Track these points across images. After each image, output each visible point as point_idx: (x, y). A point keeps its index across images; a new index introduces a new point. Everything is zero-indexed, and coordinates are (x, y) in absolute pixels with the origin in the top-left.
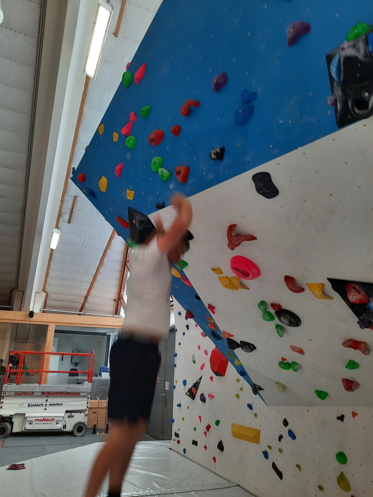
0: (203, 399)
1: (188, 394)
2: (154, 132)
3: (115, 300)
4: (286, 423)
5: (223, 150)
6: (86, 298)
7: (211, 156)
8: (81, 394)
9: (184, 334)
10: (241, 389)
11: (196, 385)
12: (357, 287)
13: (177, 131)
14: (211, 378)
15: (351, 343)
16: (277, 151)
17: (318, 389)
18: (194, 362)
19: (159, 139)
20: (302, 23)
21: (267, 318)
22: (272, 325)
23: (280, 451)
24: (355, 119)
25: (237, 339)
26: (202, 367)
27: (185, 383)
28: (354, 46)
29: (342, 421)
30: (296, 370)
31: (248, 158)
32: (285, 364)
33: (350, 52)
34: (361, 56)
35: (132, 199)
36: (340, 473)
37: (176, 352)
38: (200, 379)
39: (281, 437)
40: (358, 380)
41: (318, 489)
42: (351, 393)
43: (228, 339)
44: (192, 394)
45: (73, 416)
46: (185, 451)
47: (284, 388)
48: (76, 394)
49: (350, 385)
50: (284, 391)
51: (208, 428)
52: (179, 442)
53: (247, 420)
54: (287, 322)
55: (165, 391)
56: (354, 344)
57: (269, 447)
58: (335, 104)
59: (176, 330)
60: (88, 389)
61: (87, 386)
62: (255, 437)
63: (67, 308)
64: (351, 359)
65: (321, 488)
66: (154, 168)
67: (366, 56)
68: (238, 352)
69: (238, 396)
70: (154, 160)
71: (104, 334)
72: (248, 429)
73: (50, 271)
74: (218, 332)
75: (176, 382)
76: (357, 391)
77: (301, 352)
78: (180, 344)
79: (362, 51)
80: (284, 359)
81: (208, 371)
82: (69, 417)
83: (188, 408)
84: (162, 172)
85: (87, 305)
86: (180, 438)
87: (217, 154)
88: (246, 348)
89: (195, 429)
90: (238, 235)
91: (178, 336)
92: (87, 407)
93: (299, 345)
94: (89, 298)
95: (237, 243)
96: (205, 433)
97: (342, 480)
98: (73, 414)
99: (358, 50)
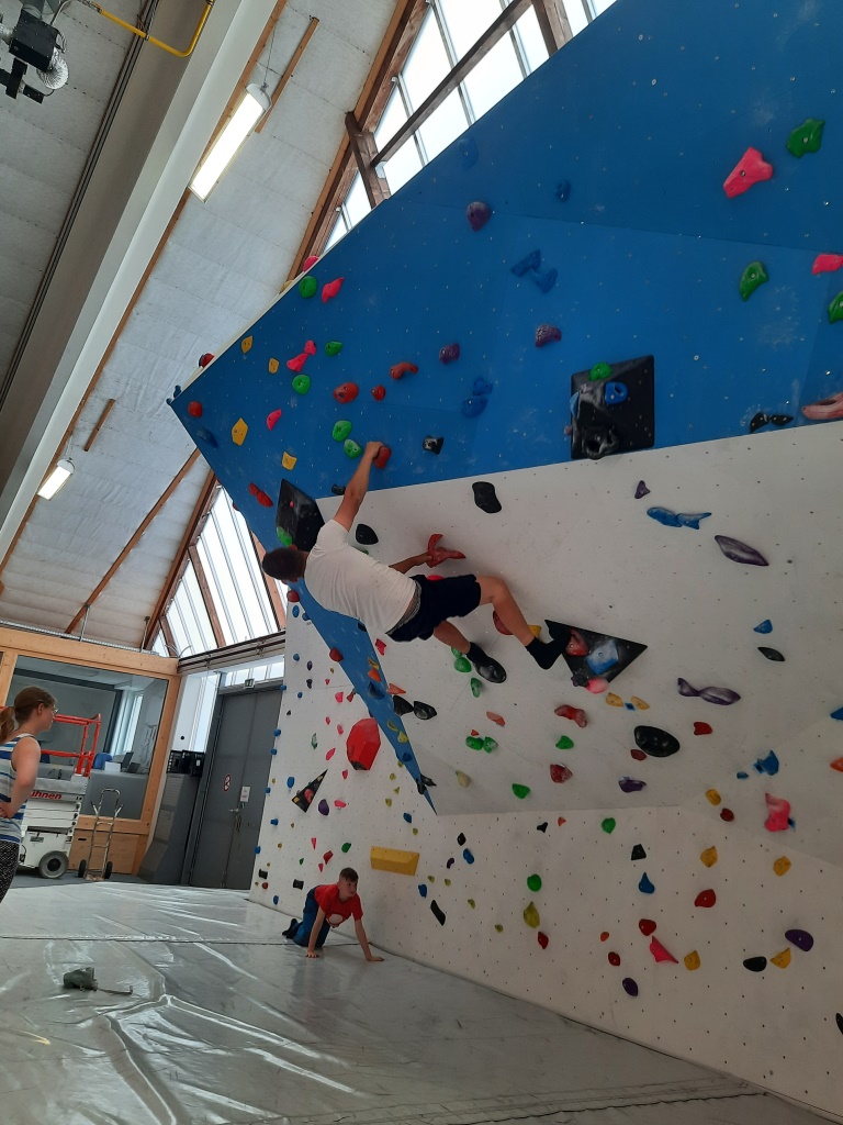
0: (324, 809)
1: (297, 800)
2: (345, 385)
3: (147, 619)
4: (462, 839)
5: (441, 441)
6: (86, 606)
7: (424, 445)
8: (64, 797)
9: (300, 695)
10: (397, 790)
11: (314, 786)
12: (578, 636)
13: (380, 395)
14: (345, 774)
15: (565, 710)
16: (505, 463)
17: (517, 783)
18: (315, 746)
19: (351, 396)
20: (553, 329)
21: (462, 667)
22: (466, 677)
23: (447, 882)
24: (584, 456)
25: (410, 698)
26: (330, 755)
27: (291, 782)
28: (592, 392)
29: (544, 831)
30: (489, 750)
31: (472, 461)
32: (477, 742)
33: (587, 397)
34: (596, 404)
35: (291, 468)
36: (528, 904)
37: (278, 728)
38: (323, 775)
39: (451, 862)
40: (571, 767)
41: (495, 929)
42: (559, 784)
43: (396, 698)
44: (303, 801)
45: (42, 839)
46: (276, 900)
47: (468, 781)
48: (54, 797)
49: (559, 773)
50: (468, 785)
51: (328, 857)
52: (265, 886)
53: (399, 839)
54: (487, 675)
55: (240, 804)
56: (569, 712)
57: (431, 878)
58: (571, 433)
59: (285, 688)
60: (80, 789)
61: (78, 782)
62: (408, 865)
63: (38, 623)
64: (564, 734)
65: (499, 928)
66: (336, 435)
67: (601, 404)
68: (409, 720)
69: (389, 802)
70: (339, 424)
71: (111, 687)
72: (399, 852)
73: (20, 541)
74: (382, 684)
75: (274, 781)
76: (567, 782)
77: (501, 722)
78: (289, 713)
79: (598, 399)
80: (475, 733)
81: (342, 760)
82: (33, 840)
83: (292, 825)
84: (350, 446)
85: (85, 622)
86: (268, 880)
87: (432, 444)
88: (421, 713)
89: (301, 861)
90: (442, 550)
91: (288, 700)
92: (74, 824)
93: (499, 711)
94: (92, 608)
95: (439, 559)
96: (321, 866)
97: (531, 914)
98: (42, 835)
99: (595, 397)
